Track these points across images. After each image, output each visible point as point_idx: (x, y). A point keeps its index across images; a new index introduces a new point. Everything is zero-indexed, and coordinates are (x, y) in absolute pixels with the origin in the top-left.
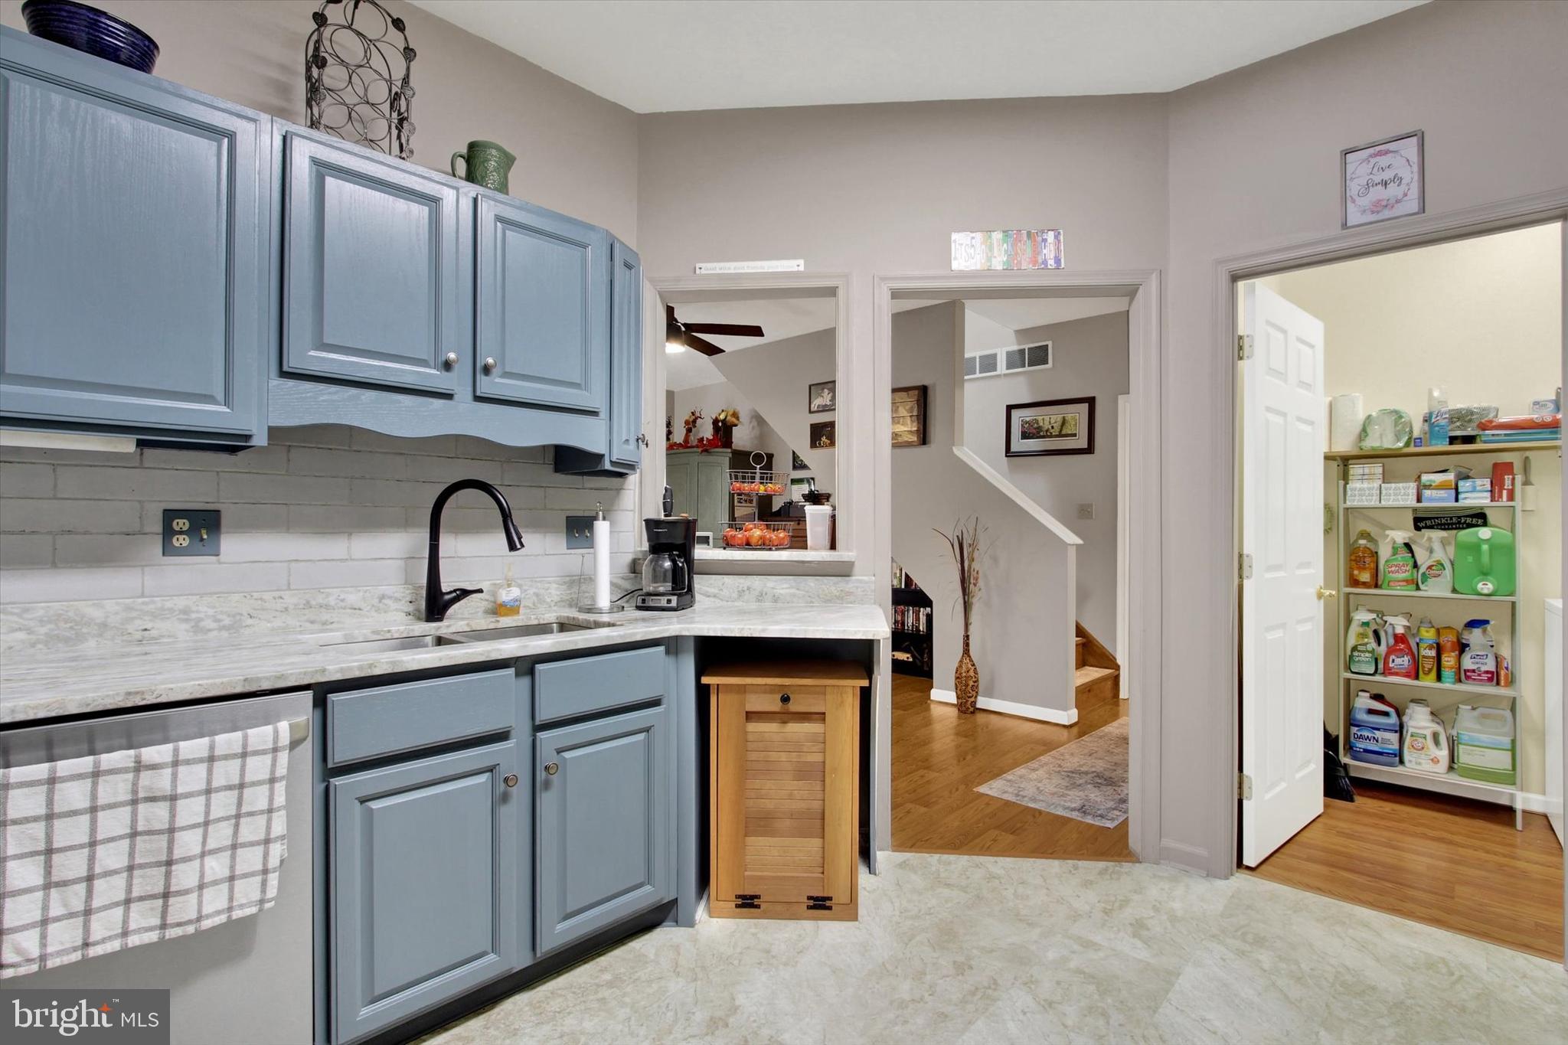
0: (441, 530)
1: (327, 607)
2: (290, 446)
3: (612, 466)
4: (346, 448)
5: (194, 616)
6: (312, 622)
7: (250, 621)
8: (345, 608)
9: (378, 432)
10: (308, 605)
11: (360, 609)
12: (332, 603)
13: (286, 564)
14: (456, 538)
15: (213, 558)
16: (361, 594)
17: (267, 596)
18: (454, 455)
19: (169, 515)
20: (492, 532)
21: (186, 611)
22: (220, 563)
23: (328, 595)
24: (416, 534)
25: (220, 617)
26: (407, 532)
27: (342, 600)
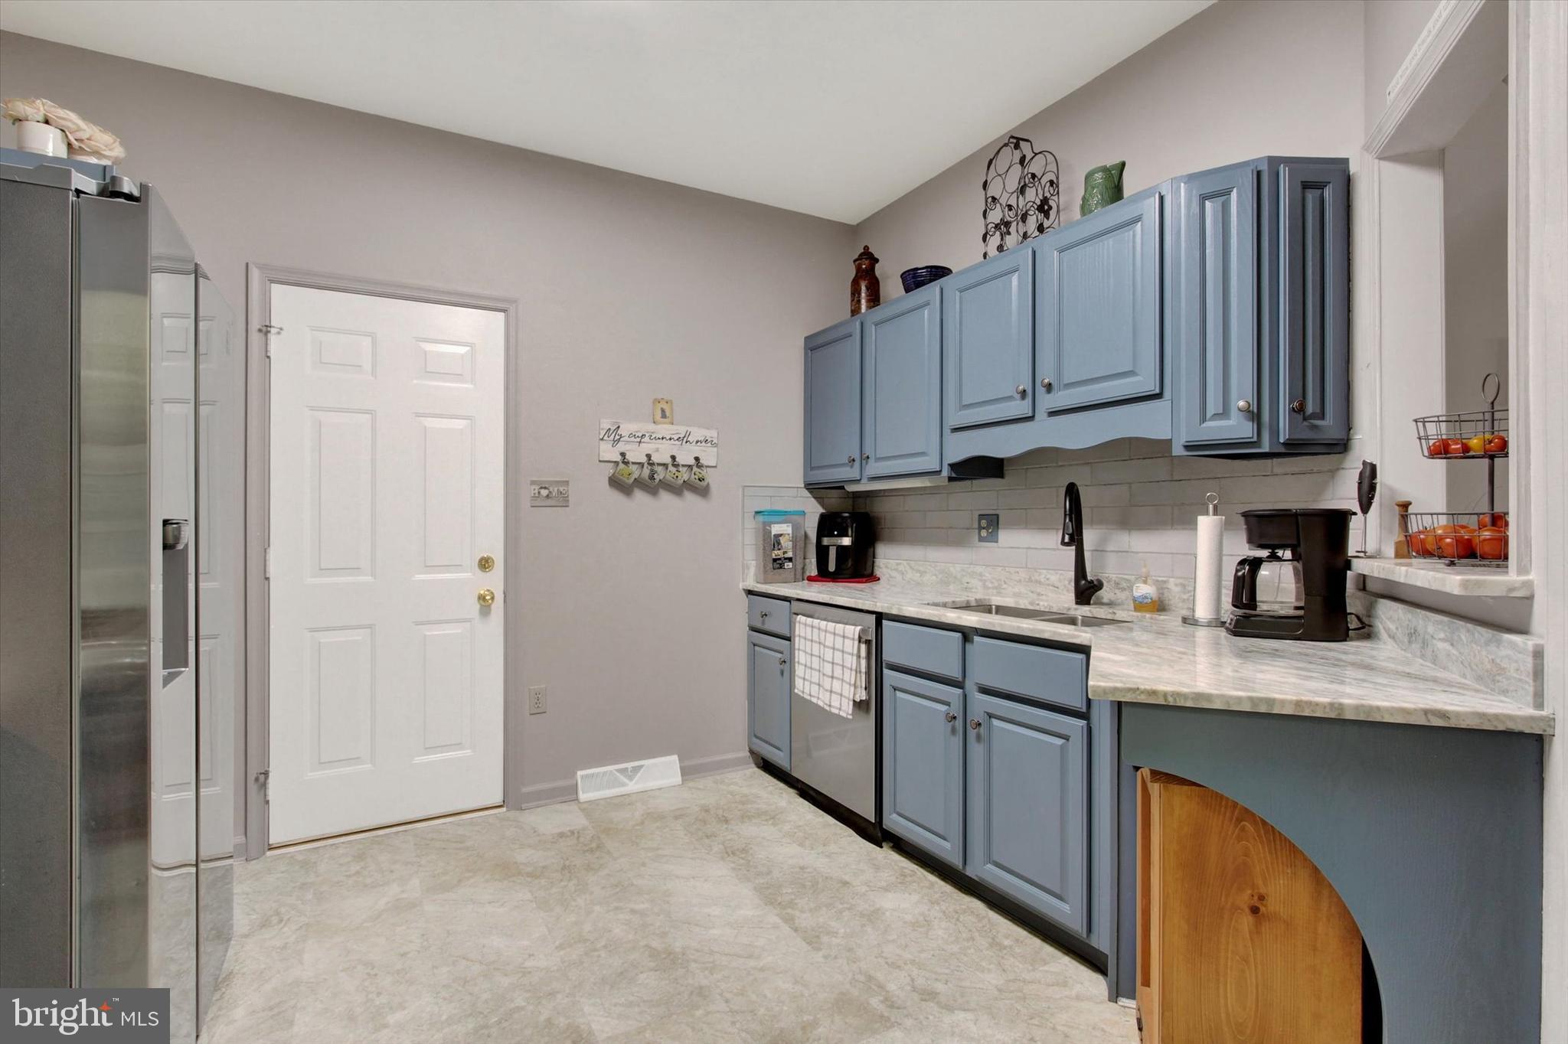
0: (1084, 527)
1: (1040, 582)
2: (1027, 469)
3: (1188, 451)
4: (1055, 465)
5: (984, 578)
6: (1032, 592)
7: (1005, 586)
8: (1048, 585)
9: (1093, 447)
10: (1030, 580)
11: (1058, 588)
12: (1042, 580)
13: (1025, 550)
14: (1129, 534)
15: (995, 544)
16: (1058, 576)
17: (1012, 570)
18: (1127, 458)
19: (981, 517)
20: (1157, 529)
21: (981, 575)
22: (999, 547)
23: (1040, 574)
24: (1098, 531)
25: (994, 581)
26: (1093, 529)
27: (1048, 579)
